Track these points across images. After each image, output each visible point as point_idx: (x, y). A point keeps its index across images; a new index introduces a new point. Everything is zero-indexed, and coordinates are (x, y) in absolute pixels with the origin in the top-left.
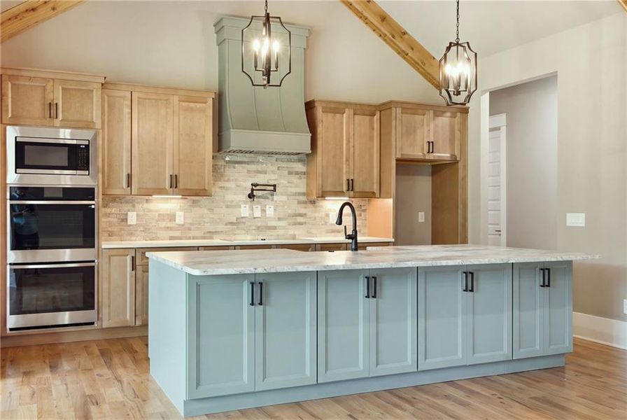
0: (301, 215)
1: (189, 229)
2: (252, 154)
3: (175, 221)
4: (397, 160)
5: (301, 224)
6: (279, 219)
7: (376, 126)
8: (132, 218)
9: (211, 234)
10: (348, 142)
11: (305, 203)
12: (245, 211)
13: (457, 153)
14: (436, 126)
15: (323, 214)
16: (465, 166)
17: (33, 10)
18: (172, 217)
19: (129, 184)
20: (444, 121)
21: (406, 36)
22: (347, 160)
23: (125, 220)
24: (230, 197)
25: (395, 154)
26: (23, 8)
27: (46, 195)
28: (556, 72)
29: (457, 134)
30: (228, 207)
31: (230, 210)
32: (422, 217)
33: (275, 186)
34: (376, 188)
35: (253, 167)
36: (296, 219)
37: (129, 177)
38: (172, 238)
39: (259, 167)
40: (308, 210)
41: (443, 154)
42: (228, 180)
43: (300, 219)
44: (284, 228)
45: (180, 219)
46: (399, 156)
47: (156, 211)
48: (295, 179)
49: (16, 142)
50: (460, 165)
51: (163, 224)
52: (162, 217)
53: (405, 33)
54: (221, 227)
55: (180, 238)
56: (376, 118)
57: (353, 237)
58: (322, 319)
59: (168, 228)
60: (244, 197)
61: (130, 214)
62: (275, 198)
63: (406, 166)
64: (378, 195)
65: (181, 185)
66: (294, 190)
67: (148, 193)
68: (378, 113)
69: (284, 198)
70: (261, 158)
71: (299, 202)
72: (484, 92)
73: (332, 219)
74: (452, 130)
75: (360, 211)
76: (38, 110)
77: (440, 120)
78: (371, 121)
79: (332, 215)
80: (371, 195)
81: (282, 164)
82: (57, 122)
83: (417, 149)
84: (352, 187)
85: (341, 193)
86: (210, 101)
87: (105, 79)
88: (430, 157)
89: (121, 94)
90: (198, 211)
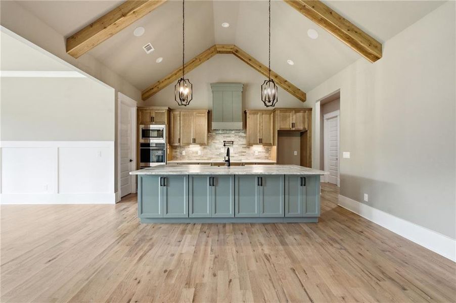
0: (243, 152)
1: (203, 157)
2: (226, 131)
4: (278, 131)
5: (244, 155)
6: (235, 153)
7: (272, 118)
8: (184, 153)
9: (210, 158)
10: (260, 124)
11: (245, 148)
12: (222, 150)
13: (306, 127)
14: (296, 117)
15: (252, 152)
16: (311, 132)
17: (152, 89)
18: (197, 153)
19: (179, 142)
20: (300, 114)
21: (286, 83)
22: (260, 131)
23: (181, 153)
24: (217, 146)
25: (277, 128)
26: (149, 89)
27: (151, 145)
28: (340, 89)
29: (306, 120)
30: (216, 149)
31: (217, 150)
32: (296, 153)
33: (233, 142)
34: (272, 142)
35: (226, 135)
36: (242, 154)
37: (179, 139)
38: (197, 160)
39: (228, 135)
40: (247, 150)
41: (300, 127)
42: (217, 140)
43: (243, 154)
44: (236, 157)
45: (200, 153)
46: (279, 129)
47: (191, 150)
48: (241, 139)
49: (142, 129)
50: (308, 131)
51: (194, 155)
52: (193, 153)
53: (286, 81)
54: (213, 156)
55: (199, 160)
56: (272, 115)
57: (228, 161)
59: (195, 157)
60: (222, 146)
61: (183, 152)
62: (234, 146)
63: (282, 133)
64: (272, 144)
65: (197, 142)
66: (241, 143)
67: (188, 144)
68: (273, 114)
69: (237, 146)
70: (228, 132)
71: (243, 147)
72: (317, 101)
73: (256, 154)
74: (304, 118)
75: (268, 151)
76: (148, 119)
77: (298, 114)
78: (270, 116)
79: (256, 152)
80: (270, 145)
81: (236, 134)
82: (154, 123)
83: (287, 126)
84: (261, 141)
85: (257, 144)
86: (207, 113)
87: (169, 108)
88: (294, 129)
89: (177, 113)
90: (205, 151)
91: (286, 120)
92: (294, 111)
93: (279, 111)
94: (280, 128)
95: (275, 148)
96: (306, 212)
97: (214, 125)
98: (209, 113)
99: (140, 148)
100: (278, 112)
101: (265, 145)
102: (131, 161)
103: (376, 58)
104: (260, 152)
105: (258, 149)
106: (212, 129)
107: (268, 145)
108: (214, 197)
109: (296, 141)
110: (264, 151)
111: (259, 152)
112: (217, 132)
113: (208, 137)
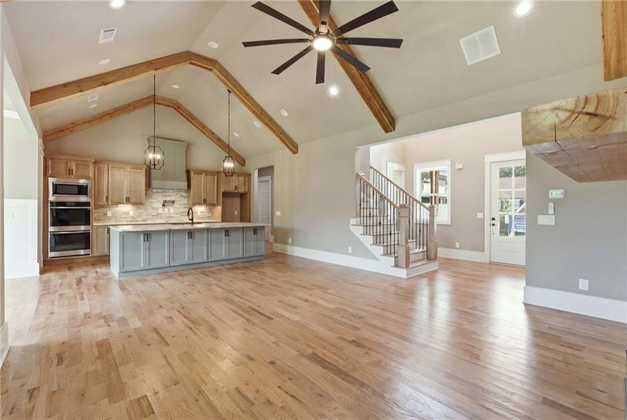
1: (135, 218)
2: (164, 189)
3: (129, 215)
4: (223, 192)
6: (176, 214)
7: (216, 180)
8: (109, 214)
9: (146, 220)
10: (204, 186)
12: (161, 211)
13: (247, 190)
14: (239, 181)
16: (250, 194)
17: (62, 131)
18: (128, 213)
19: (107, 201)
20: (241, 178)
22: (204, 192)
23: (106, 214)
24: (154, 205)
25: (222, 190)
27: (67, 204)
28: (274, 165)
29: (247, 183)
30: (153, 209)
31: (154, 211)
32: (236, 213)
33: (174, 201)
34: (215, 203)
35: (164, 194)
36: (183, 214)
37: (107, 198)
38: (128, 221)
39: (167, 194)
41: (241, 190)
42: (152, 199)
45: (131, 213)
47: (121, 211)
48: (183, 199)
49: (53, 184)
50: (248, 194)
51: (124, 216)
52: (124, 213)
54: (150, 217)
55: (131, 221)
56: (216, 177)
57: (192, 220)
58: (172, 246)
59: (125, 218)
60: (161, 206)
61: (108, 212)
62: (174, 206)
63: (226, 195)
64: (216, 205)
65: (131, 201)
66: (182, 203)
67: (119, 203)
69: (178, 206)
70: (167, 191)
71: (184, 207)
72: (255, 169)
73: (199, 214)
74: (245, 180)
75: (211, 211)
77: (240, 178)
78: (214, 178)
79: (199, 212)
80: (214, 205)
81: (177, 193)
82: (72, 176)
83: (231, 189)
84: (205, 202)
85: (201, 204)
86: (145, 169)
87: (95, 160)
88: (236, 191)
89: (104, 167)
90: (140, 211)
91: (230, 182)
92: (236, 175)
93: (222, 175)
94: (225, 190)
95: (219, 208)
96: (257, 252)
99: (50, 208)
101: (208, 205)
103: (295, 153)
104: (203, 212)
105: (201, 209)
107: (211, 206)
109: (237, 201)
110: (206, 211)
111: (201, 212)
112: (157, 191)
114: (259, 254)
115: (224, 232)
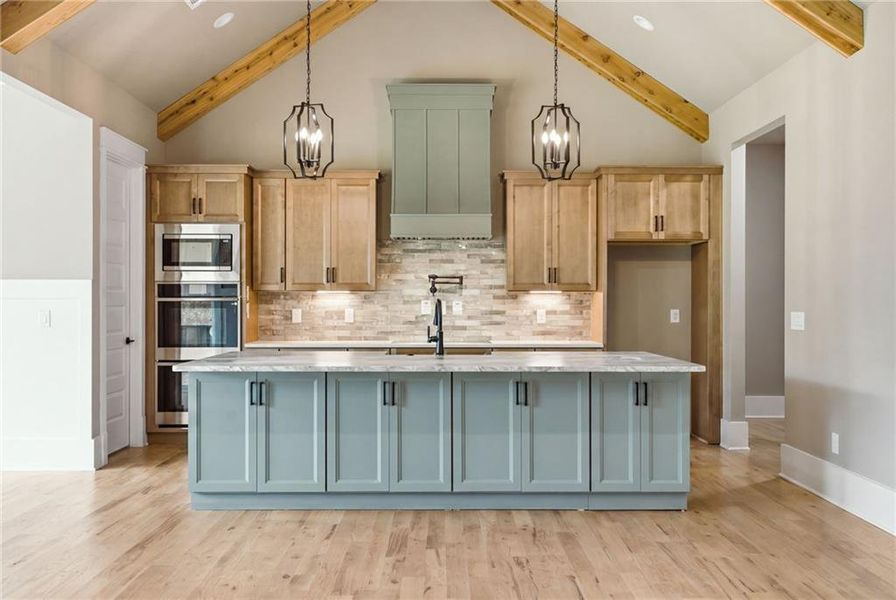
0: (498, 313)
1: (360, 328)
3: (344, 319)
4: (609, 242)
5: (498, 324)
6: (469, 318)
7: (591, 199)
8: (297, 316)
9: (386, 334)
10: (551, 220)
11: (503, 297)
12: (426, 308)
13: (703, 229)
14: (669, 195)
15: (528, 312)
18: (341, 315)
19: (283, 278)
20: (684, 187)
21: (641, 79)
22: (550, 243)
23: (288, 318)
24: (407, 291)
25: (607, 234)
26: (183, 102)
28: (784, 117)
29: (703, 202)
30: (405, 302)
31: (408, 307)
32: (675, 316)
33: (461, 278)
34: (591, 279)
35: (437, 256)
36: (492, 318)
37: (283, 271)
38: (340, 338)
39: (444, 256)
40: (508, 307)
41: (682, 228)
42: (407, 272)
43: (497, 318)
44: (474, 328)
45: (349, 318)
46: (611, 237)
47: (324, 308)
48: (490, 269)
49: (164, 240)
50: (710, 245)
51: (330, 323)
52: (329, 315)
53: (639, 73)
54: (397, 327)
55: (349, 339)
56: (592, 187)
57: (439, 339)
59: (334, 328)
60: (426, 291)
61: (294, 311)
62: (465, 292)
64: (592, 287)
65: (340, 278)
66: (489, 282)
67: (313, 287)
68: (594, 183)
69: (476, 292)
70: (444, 245)
71: (495, 297)
72: (738, 143)
73: (541, 318)
74: (696, 197)
75: (581, 307)
76: (183, 206)
77: (675, 186)
78: (584, 194)
79: (541, 313)
80: (585, 288)
81: (473, 251)
82: (201, 217)
83: (640, 227)
84: (554, 279)
85: (540, 286)
86: (373, 183)
87: (249, 168)
88: (661, 236)
89: (275, 183)
90: (370, 308)
91: (636, 204)
92: (661, 178)
93: (612, 178)
94: (616, 234)
95: (599, 299)
96: (651, 478)
97: (399, 225)
98: (383, 182)
99: (157, 300)
100: (609, 181)
101: (569, 288)
102: (128, 341)
103: (852, 49)
104: (554, 312)
105: (546, 303)
106: (392, 236)
107: (576, 288)
108: (394, 435)
110: (567, 307)
111: (548, 313)
112: (411, 246)
113: (379, 262)
114: (658, 485)
115: (512, 389)
